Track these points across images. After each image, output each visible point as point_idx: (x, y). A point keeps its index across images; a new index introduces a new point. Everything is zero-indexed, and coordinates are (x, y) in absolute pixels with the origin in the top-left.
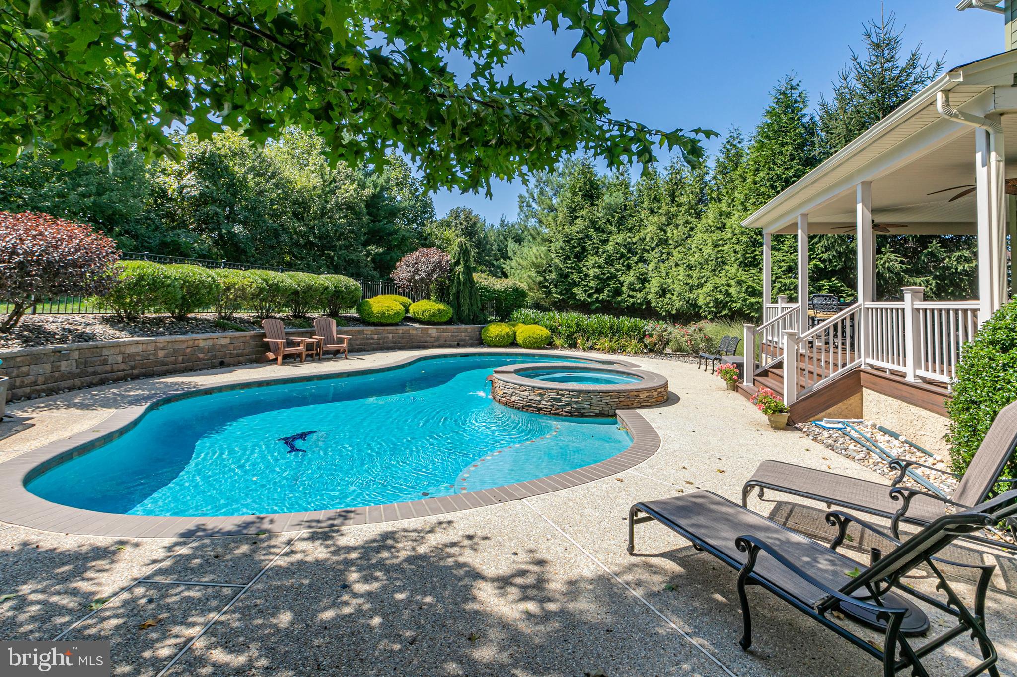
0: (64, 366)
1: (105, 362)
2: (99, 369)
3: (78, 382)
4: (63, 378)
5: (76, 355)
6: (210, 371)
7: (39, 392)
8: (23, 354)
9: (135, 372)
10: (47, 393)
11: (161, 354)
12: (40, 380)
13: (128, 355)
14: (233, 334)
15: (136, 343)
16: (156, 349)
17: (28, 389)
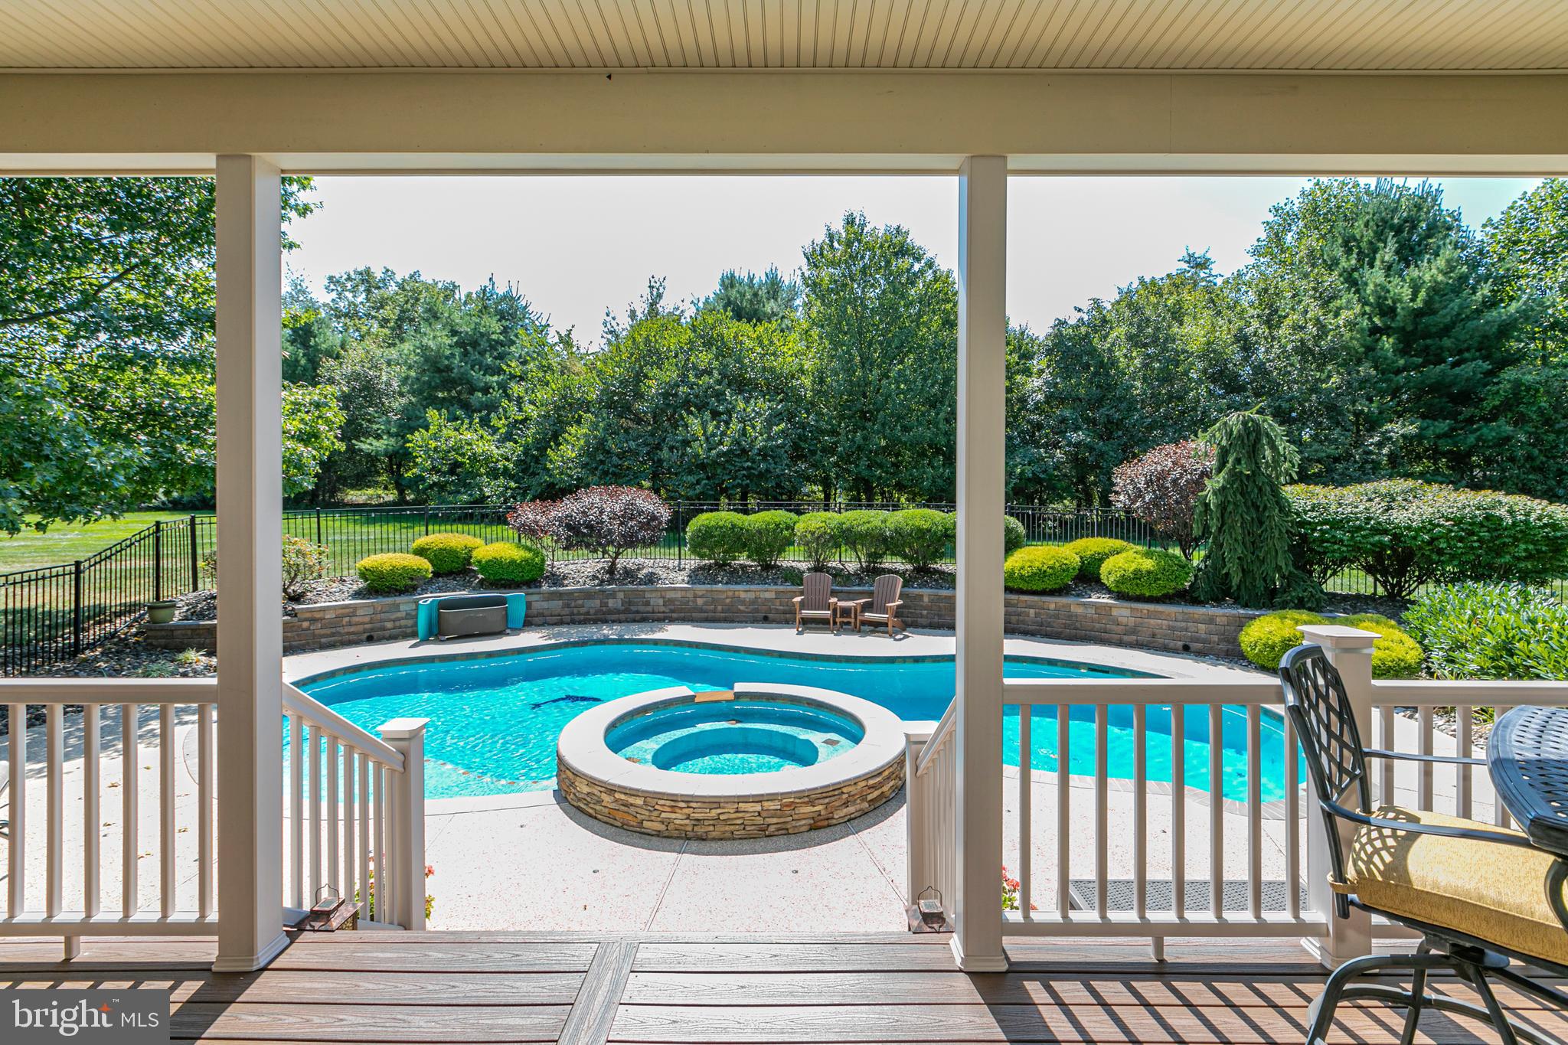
0: (611, 603)
3: (622, 617)
4: (610, 612)
5: (621, 595)
7: (590, 620)
8: (580, 591)
9: (675, 615)
10: (595, 622)
11: (700, 601)
12: (592, 611)
13: (669, 600)
14: (781, 588)
15: (675, 589)
16: (695, 597)
17: (582, 617)
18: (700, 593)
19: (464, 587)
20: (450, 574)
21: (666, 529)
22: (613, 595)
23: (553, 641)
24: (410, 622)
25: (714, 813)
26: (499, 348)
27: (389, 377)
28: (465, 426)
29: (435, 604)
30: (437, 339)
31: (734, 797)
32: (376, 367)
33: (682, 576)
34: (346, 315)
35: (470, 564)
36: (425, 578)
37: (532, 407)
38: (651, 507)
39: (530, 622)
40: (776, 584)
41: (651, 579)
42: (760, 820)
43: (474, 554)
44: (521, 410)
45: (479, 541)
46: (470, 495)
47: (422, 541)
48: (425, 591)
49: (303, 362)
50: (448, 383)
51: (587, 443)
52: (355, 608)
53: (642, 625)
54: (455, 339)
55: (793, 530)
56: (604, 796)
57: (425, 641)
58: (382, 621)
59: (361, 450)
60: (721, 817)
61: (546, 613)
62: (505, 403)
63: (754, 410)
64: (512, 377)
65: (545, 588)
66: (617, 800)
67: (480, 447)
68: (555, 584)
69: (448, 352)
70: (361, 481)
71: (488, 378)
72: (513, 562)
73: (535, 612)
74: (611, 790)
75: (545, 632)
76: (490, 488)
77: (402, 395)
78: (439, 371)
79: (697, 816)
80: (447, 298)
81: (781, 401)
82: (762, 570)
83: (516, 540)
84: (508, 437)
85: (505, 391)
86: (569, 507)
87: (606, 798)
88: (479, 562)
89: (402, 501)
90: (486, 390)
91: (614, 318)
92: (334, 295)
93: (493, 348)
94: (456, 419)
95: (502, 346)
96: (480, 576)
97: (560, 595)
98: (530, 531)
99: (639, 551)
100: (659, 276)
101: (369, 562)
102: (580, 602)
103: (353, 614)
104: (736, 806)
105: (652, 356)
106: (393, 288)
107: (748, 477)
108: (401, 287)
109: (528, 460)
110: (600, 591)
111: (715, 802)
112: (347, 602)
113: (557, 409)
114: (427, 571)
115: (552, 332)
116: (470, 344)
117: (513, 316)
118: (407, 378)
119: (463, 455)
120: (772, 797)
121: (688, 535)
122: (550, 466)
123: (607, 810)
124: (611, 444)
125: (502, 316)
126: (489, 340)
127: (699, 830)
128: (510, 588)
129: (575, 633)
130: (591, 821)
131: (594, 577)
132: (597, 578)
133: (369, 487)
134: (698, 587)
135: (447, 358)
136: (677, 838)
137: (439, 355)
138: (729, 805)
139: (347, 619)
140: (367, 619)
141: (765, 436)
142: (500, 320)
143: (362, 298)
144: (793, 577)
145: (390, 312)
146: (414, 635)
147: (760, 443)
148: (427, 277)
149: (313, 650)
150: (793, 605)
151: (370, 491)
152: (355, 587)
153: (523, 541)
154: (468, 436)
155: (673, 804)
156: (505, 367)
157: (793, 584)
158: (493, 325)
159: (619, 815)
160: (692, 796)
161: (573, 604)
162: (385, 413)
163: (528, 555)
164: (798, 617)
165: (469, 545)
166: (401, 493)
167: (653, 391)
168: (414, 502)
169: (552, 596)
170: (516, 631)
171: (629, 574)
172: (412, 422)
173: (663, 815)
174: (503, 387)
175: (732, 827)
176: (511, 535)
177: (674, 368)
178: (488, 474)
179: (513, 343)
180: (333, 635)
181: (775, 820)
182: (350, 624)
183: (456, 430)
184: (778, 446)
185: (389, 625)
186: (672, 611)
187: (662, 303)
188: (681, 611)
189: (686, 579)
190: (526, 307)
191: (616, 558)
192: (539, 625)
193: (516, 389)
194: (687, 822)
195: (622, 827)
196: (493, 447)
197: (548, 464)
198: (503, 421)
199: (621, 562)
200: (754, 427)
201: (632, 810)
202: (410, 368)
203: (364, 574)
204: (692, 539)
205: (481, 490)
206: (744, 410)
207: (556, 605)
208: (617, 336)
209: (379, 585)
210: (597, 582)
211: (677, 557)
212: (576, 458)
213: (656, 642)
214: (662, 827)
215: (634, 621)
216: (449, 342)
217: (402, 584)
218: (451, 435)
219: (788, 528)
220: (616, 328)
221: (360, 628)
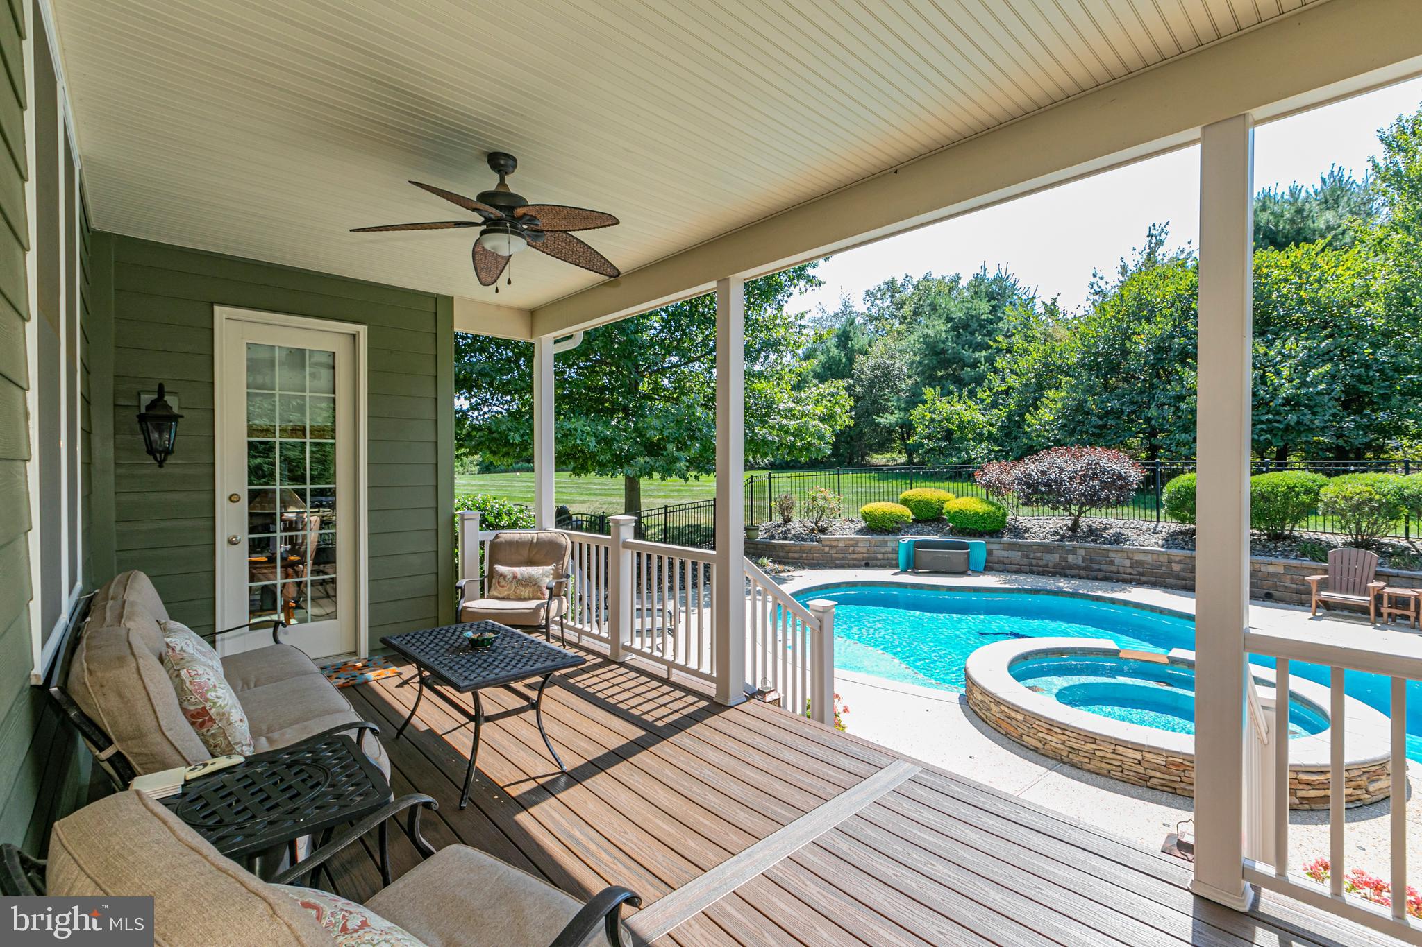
0: (1071, 558)
1: (1111, 563)
2: (1104, 567)
3: (1083, 573)
4: (1070, 567)
5: (1082, 552)
6: (1183, 593)
7: (1049, 572)
8: (1039, 545)
9: (1143, 578)
10: (1054, 574)
11: (1176, 567)
12: (1051, 564)
13: (1137, 562)
14: (1293, 562)
15: (1144, 552)
16: (1170, 561)
17: (1041, 569)
18: (1177, 559)
19: (937, 532)
20: (926, 521)
21: (1135, 490)
22: (1073, 551)
23: (1007, 586)
24: (894, 556)
25: (1089, 747)
26: (987, 327)
27: (900, 364)
28: (955, 400)
29: (912, 544)
30: (937, 328)
31: (1111, 738)
32: (891, 357)
33: (1159, 538)
34: (877, 319)
35: (942, 514)
36: (907, 523)
37: (1014, 377)
38: (1117, 468)
39: (989, 567)
40: (1287, 557)
41: (1117, 539)
42: (1140, 769)
43: (945, 505)
44: (1003, 380)
45: (951, 495)
46: (959, 458)
47: (907, 493)
48: (907, 533)
49: (844, 360)
50: (945, 364)
51: (1065, 406)
52: (857, 540)
53: (1104, 583)
54: (949, 325)
55: (1317, 494)
56: (992, 706)
57: (904, 571)
58: (875, 553)
59: (880, 423)
60: (1097, 753)
61: (1006, 561)
62: (990, 375)
63: (1280, 353)
64: (999, 350)
65: (1005, 538)
66: (1002, 712)
67: (967, 416)
68: (1015, 536)
69: (944, 336)
70: (882, 447)
71: (977, 354)
72: (976, 514)
73: (996, 559)
74: (998, 702)
75: (1002, 577)
76: (977, 451)
77: (910, 377)
78: (938, 354)
79: (1074, 745)
80: (951, 289)
81: (1327, 337)
82: (1269, 540)
83: (985, 497)
84: (994, 405)
85: (992, 364)
86: (1031, 467)
87: (994, 708)
88: (949, 512)
89: (910, 462)
90: (974, 365)
91: (1101, 278)
92: (869, 304)
93: (982, 326)
94: (950, 393)
95: (992, 324)
96: (951, 525)
97: (1020, 546)
98: (995, 488)
99: (1103, 510)
100: (1160, 221)
101: (868, 508)
102: (1039, 555)
103: (856, 546)
104: (1113, 747)
105: (1143, 310)
106: (910, 289)
107: (1270, 431)
108: (916, 287)
109: (1011, 425)
110: (1059, 546)
111: (1091, 738)
112: (853, 536)
113: (1039, 376)
114: (908, 517)
115: (1038, 302)
116: (963, 327)
117: (1002, 295)
118: (912, 363)
119: (952, 424)
120: (1155, 751)
121: (1164, 497)
122: (1027, 429)
123: (994, 718)
124: (1091, 405)
125: (991, 297)
126: (979, 320)
127: (1075, 758)
128: (975, 536)
129: (1030, 581)
130: (982, 723)
131: (1055, 533)
132: (1059, 534)
133: (888, 452)
134: (1174, 552)
135: (943, 342)
136: (1053, 759)
137: (936, 342)
138: (1105, 744)
139: (852, 549)
140: (865, 550)
141: (1296, 382)
142: (989, 301)
143: (888, 303)
144: (1317, 551)
145: (907, 310)
146: (897, 566)
147: (1287, 390)
148: (936, 275)
149: (831, 568)
150: (1308, 584)
151: (888, 456)
152: (859, 526)
153: (990, 498)
154: (958, 407)
155: (1049, 727)
156: (991, 343)
157: (1313, 559)
158: (984, 307)
159: (1004, 725)
160: (1067, 725)
161: (1032, 555)
162: (897, 393)
163: (991, 509)
164: (1315, 598)
165: (942, 498)
166: (910, 455)
167: (1141, 347)
168: (919, 463)
169: (1011, 546)
170: (977, 573)
171: (1093, 532)
172: (915, 399)
173: (1040, 734)
174: (990, 360)
175: (1109, 766)
176: (979, 492)
177: (1169, 319)
178: (974, 439)
179: (1001, 319)
180: (843, 558)
181: (1158, 775)
182: (854, 552)
183: (949, 402)
184: (1318, 393)
185: (880, 556)
186: (1142, 574)
187: (1161, 250)
188: (1152, 575)
189: (1160, 542)
190: (1014, 284)
191: (1079, 516)
192: (999, 571)
193: (1000, 362)
194: (1062, 747)
195: (1005, 735)
196: (979, 415)
197: (1026, 427)
198: (988, 393)
199: (1085, 521)
200: (1278, 373)
201: (1014, 722)
202: (915, 354)
203: (865, 517)
204: (1168, 501)
205: (967, 453)
206: (1266, 354)
207: (1016, 555)
208: (1105, 296)
209: (877, 526)
210: (1057, 537)
211: (1155, 519)
212: (1054, 420)
213: (1114, 601)
214: (1040, 745)
215: (1096, 579)
216: (944, 328)
217: (890, 525)
218: (943, 406)
219: (1307, 491)
220: (1103, 287)
221: (860, 556)
